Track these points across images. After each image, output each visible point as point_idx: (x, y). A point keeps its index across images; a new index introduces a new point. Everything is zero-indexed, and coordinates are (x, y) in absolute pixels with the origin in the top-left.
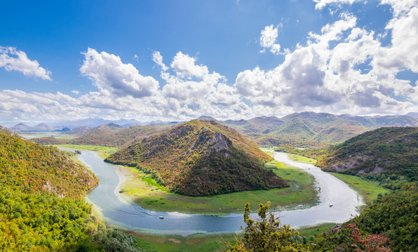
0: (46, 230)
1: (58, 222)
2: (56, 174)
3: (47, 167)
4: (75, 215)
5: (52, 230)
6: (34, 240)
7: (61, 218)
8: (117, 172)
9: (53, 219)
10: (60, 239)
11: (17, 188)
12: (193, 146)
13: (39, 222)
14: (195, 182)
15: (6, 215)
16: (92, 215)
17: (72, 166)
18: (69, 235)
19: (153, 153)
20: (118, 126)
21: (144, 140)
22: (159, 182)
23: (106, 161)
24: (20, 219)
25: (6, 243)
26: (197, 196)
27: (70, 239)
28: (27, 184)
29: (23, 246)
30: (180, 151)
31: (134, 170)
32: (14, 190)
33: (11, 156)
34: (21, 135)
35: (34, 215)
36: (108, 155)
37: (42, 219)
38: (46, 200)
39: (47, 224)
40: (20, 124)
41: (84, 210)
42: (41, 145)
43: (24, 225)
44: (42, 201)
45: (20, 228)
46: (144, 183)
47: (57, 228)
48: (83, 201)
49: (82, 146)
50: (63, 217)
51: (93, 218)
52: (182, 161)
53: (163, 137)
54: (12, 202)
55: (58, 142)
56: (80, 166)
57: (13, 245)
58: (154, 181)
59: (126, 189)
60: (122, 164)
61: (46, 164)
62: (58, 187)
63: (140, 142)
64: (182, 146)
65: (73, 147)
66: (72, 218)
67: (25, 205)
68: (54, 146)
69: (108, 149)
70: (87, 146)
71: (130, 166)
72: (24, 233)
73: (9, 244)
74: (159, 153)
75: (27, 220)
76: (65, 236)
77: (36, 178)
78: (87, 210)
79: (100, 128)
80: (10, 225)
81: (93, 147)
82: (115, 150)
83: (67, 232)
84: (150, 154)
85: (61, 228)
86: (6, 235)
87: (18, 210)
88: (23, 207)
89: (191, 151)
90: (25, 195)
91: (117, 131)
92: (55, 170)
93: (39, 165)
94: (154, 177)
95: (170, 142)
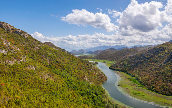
0: (86, 98)
1: (91, 95)
2: (88, 73)
3: (85, 69)
4: (98, 93)
5: (88, 98)
6: (82, 101)
7: (92, 93)
8: (116, 74)
9: (89, 94)
10: (92, 103)
11: (75, 77)
12: (165, 61)
13: (84, 94)
14: (167, 86)
15: (72, 88)
16: (105, 94)
17: (95, 70)
18: (96, 102)
19: (136, 65)
20: (115, 49)
21: (130, 57)
22: (140, 82)
23: (110, 68)
24: (77, 91)
25: (73, 100)
26: (169, 95)
27: (96, 104)
28: (78, 76)
29: (79, 102)
30: (155, 64)
31: (125, 74)
32: (74, 78)
33: (72, 64)
34: (74, 55)
35: (81, 90)
36: (111, 65)
37: (85, 93)
38: (85, 85)
39: (86, 95)
40: (74, 50)
41: (101, 91)
42: (81, 59)
43: (78, 94)
44: (84, 84)
45: (77, 95)
46: (131, 82)
47: (90, 97)
48: (101, 87)
49: (98, 60)
50: (93, 93)
51: (106, 96)
52: (157, 71)
53: (142, 55)
54: (74, 84)
55: (89, 58)
56: (98, 70)
57: (75, 101)
58: (137, 81)
59: (121, 84)
60: (118, 70)
61: (84, 68)
62: (90, 79)
63: (128, 58)
64: (156, 61)
65: (94, 61)
66: (96, 94)
67: (78, 85)
68: (87, 60)
69: (111, 62)
70: (100, 60)
71: (122, 71)
72: (79, 97)
73: (74, 100)
74: (140, 65)
75: (79, 92)
76: (94, 102)
77: (81, 74)
78: (103, 92)
79: (106, 51)
80: (74, 93)
81: (103, 61)
82: (114, 63)
83: (95, 100)
84: (134, 66)
85: (92, 98)
86: (73, 96)
87: (76, 87)
88: (78, 86)
89: (163, 65)
90: (78, 81)
91: (114, 52)
92: (88, 71)
93: (82, 68)
94: (137, 79)
95: (147, 58)
